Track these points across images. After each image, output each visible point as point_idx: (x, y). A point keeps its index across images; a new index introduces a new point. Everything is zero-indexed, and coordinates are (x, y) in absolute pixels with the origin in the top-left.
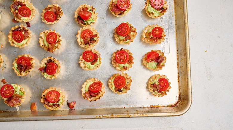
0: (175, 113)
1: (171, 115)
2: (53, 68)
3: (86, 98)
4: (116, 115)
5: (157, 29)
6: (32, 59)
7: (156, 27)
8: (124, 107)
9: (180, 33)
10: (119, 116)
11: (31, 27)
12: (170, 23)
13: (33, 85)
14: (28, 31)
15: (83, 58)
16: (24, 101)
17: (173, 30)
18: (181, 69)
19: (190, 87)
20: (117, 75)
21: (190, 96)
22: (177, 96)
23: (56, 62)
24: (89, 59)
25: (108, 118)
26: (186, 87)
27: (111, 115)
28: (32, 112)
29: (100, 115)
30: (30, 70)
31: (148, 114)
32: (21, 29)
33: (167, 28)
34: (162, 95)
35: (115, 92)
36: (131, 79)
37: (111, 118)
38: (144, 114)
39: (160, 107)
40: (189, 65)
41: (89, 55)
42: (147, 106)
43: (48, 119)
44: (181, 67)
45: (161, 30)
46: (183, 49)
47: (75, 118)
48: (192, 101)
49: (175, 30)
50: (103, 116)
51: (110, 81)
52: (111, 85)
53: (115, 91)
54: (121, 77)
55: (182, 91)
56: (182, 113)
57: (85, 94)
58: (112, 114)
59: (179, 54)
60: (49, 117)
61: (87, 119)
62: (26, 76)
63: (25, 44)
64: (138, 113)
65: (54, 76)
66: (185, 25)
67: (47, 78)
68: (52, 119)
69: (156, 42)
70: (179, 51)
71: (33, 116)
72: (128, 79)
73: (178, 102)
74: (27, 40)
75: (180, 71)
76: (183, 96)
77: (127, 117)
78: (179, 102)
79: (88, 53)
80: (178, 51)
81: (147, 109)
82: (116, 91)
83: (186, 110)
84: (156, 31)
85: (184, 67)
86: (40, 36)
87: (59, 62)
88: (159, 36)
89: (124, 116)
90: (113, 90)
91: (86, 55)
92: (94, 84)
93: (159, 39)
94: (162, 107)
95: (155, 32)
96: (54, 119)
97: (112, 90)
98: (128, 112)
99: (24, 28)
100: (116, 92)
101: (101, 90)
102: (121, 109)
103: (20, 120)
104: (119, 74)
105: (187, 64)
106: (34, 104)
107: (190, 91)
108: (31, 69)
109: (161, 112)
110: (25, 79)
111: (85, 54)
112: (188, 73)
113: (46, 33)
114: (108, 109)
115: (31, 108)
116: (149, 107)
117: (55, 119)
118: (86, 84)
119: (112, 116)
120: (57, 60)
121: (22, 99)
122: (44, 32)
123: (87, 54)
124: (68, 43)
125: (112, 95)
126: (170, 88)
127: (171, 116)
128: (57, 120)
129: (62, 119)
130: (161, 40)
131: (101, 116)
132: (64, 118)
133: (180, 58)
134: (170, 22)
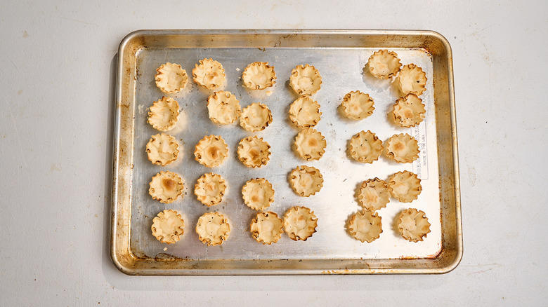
0: (438, 270)
4: (353, 270)
9: (444, 150)
18: (446, 204)
21: (461, 244)
25: (340, 274)
26: (454, 231)
37: (345, 274)
38: (394, 270)
39: (414, 259)
42: (395, 257)
44: (445, 201)
46: (450, 175)
48: (463, 253)
50: (333, 271)
55: (446, 236)
58: (346, 268)
59: (443, 181)
64: (384, 268)
70: (443, 177)
73: (440, 253)
75: (444, 206)
76: (449, 244)
77: (369, 274)
78: (443, 253)
80: (440, 175)
81: (395, 262)
85: (450, 201)
86: (240, 143)
105: (457, 196)
107: (460, 237)
112: (457, 211)
116: (397, 259)
133: (443, 187)
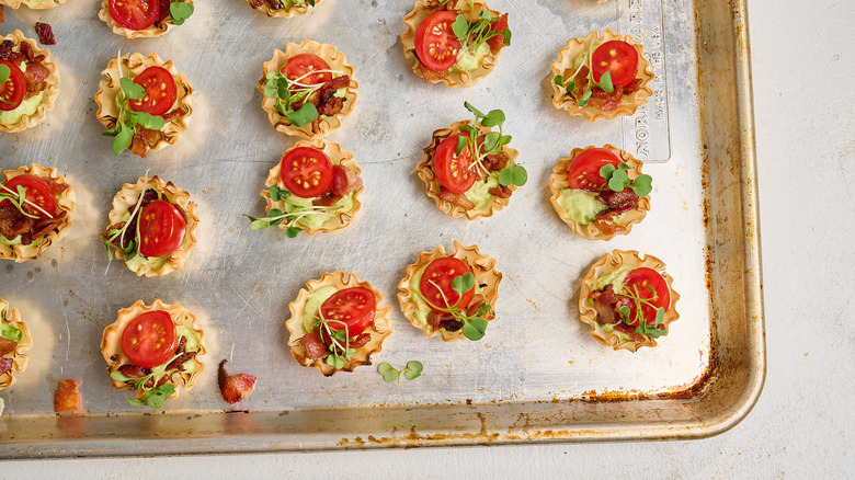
0: (690, 425)
1: (675, 433)
2: (169, 227)
3: (308, 361)
4: (432, 434)
5: (613, 53)
6: (64, 187)
7: (605, 41)
8: (469, 402)
9: (714, 68)
10: (443, 437)
11: (58, 44)
12: (670, 25)
13: (66, 303)
14: (42, 57)
15: (283, 175)
16: (26, 365)
17: (686, 54)
18: (719, 230)
19: (757, 310)
20: (432, 258)
21: (759, 347)
22: (701, 353)
23: (178, 201)
24: (306, 185)
25: (394, 447)
26: (740, 310)
27: (408, 434)
28: (59, 420)
29: (360, 432)
30: (54, 237)
31: (570, 429)
32: (15, 49)
33: (656, 45)
34: (632, 345)
35: (428, 331)
36: (497, 269)
37: (408, 447)
38: (555, 430)
39: (627, 400)
40: (754, 209)
41: (310, 170)
42: (571, 396)
43: (132, 451)
44: (718, 221)
45: (627, 52)
46: (729, 141)
47: (251, 448)
48: (765, 370)
49: (693, 56)
50: (371, 438)
51: (404, 285)
52: (410, 305)
53: (429, 327)
54: (453, 263)
55: (724, 329)
56: (720, 426)
57: (302, 341)
58: (413, 430)
59: (712, 163)
60: (138, 442)
61: (303, 450)
62: (36, 263)
63: (30, 117)
64: (527, 426)
65: (169, 260)
66: (735, 32)
67: (141, 274)
68: (149, 451)
69: (614, 107)
70: (713, 152)
71: (67, 437)
72: (483, 269)
73: (706, 378)
74: (39, 97)
75: (717, 236)
76: (728, 350)
77: (479, 444)
78: (713, 379)
79: (308, 158)
80: (705, 147)
81: (568, 410)
82: (435, 327)
83: (741, 412)
84: (608, 59)
85: (730, 221)
87: (191, 199)
88: (626, 81)
89: (465, 440)
90: (420, 323)
91: (295, 164)
92: (343, 296)
93: (627, 93)
94: (637, 402)
95: (604, 64)
96: (156, 450)
97: (415, 324)
98: (483, 420)
99: (25, 48)
100: (436, 334)
101: (371, 324)
102: (453, 410)
103: (13, 453)
104: (443, 251)
105: (746, 205)
106: (72, 384)
108: (57, 231)
109: (630, 423)
110: (30, 275)
111: (294, 159)
112: (747, 248)
113: (131, 65)
114: (398, 408)
115: (56, 402)
116: (576, 400)
117: (164, 450)
118: (307, 301)
119: (414, 437)
120: (179, 190)
121: (17, 359)
122: (126, 62)
123: (300, 163)
124: (220, 115)
125: (414, 346)
126: (672, 319)
127: (673, 438)
128: (171, 454)
129: (193, 449)
130: (636, 95)
131: (365, 438)
132: (201, 448)
133: (714, 180)
134: (673, 19)
